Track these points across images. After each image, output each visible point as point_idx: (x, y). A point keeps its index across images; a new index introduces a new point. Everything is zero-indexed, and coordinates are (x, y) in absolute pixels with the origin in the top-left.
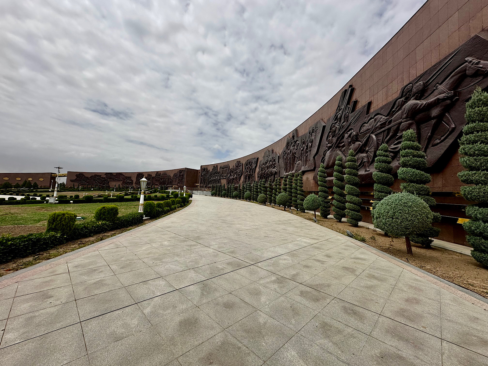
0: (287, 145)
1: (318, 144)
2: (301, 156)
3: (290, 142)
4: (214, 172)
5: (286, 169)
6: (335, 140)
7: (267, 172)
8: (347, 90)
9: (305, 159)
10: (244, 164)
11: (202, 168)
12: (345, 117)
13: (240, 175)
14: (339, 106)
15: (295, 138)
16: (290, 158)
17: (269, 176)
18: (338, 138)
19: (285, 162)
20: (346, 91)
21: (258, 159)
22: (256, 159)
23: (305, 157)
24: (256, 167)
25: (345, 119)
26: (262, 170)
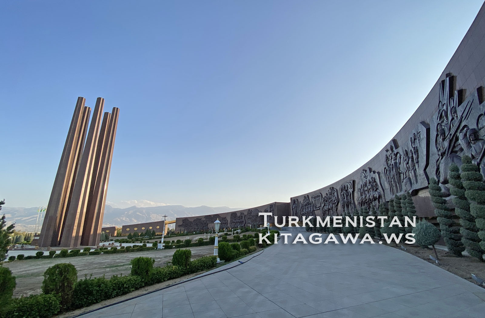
0: (387, 160)
1: (425, 153)
2: (408, 171)
3: (389, 156)
4: (305, 203)
5: (391, 190)
6: (446, 144)
7: (368, 197)
8: (444, 80)
9: (413, 174)
10: (338, 190)
11: (293, 199)
12: (451, 113)
13: (336, 204)
14: (440, 102)
15: (394, 149)
16: (394, 176)
17: (373, 201)
18: (451, 141)
19: (389, 181)
20: (443, 82)
21: (354, 182)
22: (352, 182)
23: (413, 172)
24: (353, 192)
25: (453, 115)
26: (362, 195)
